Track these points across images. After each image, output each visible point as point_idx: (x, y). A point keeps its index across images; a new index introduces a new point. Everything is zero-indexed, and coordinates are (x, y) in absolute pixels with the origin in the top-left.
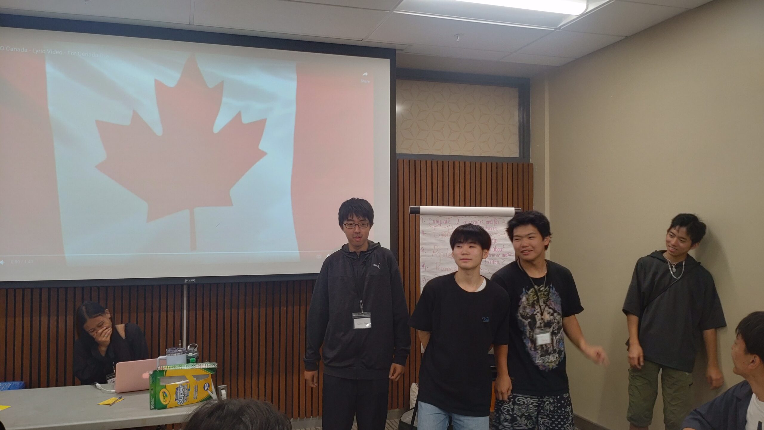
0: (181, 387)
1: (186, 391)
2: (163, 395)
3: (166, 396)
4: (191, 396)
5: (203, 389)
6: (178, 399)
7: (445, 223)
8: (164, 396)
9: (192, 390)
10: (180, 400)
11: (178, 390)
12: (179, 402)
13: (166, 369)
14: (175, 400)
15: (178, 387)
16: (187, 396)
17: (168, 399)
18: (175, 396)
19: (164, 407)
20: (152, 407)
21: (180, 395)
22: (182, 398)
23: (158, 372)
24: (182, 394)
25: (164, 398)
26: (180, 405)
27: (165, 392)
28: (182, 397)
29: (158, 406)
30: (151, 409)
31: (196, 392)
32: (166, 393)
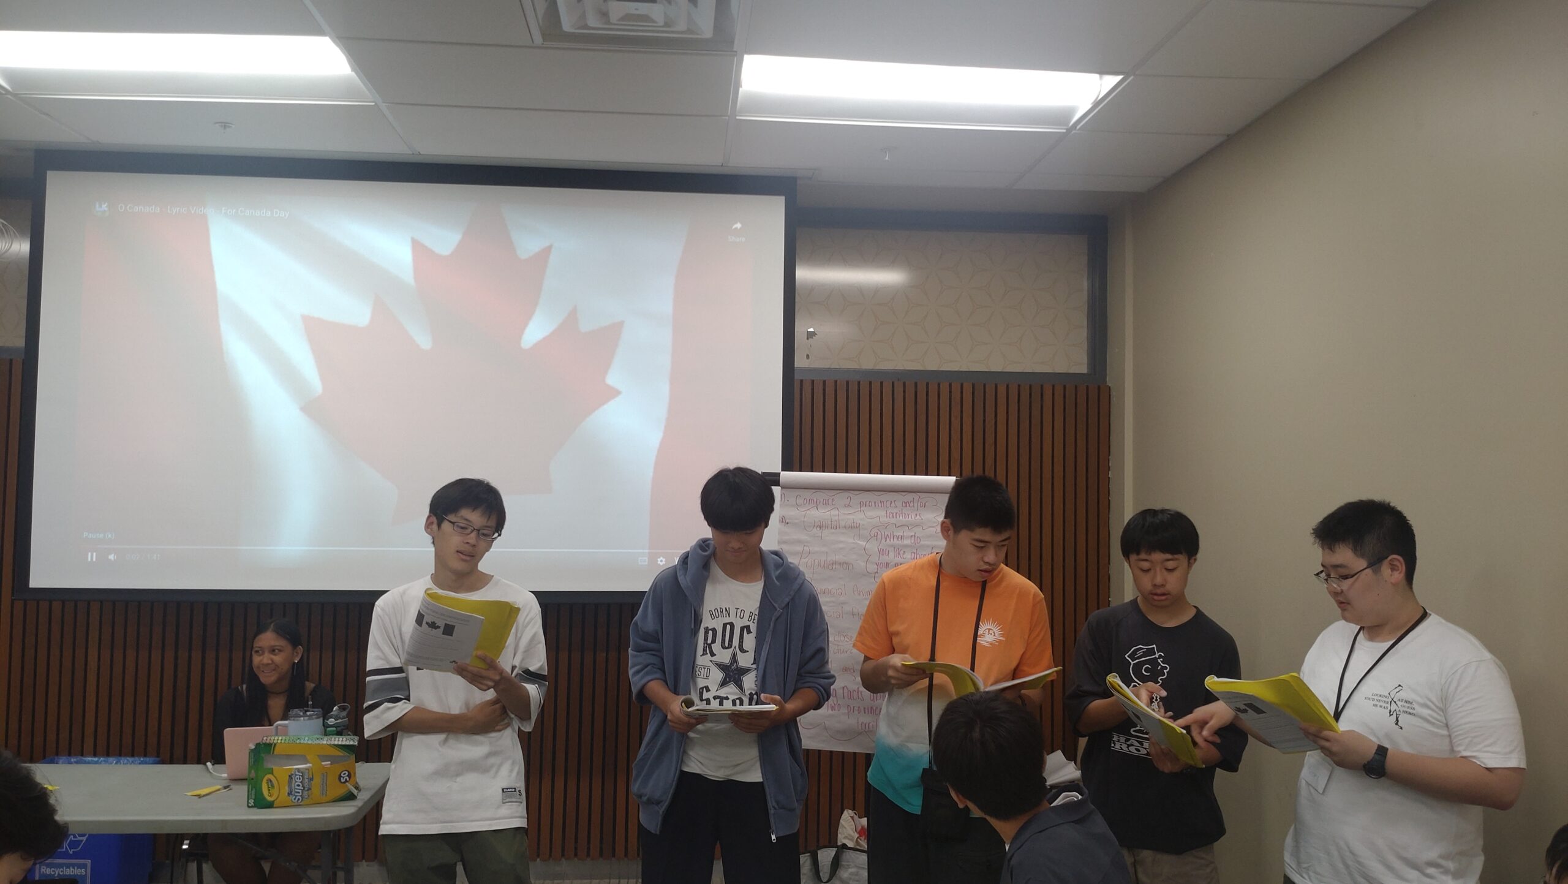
0: (297, 773)
1: (307, 780)
2: (268, 785)
3: (273, 786)
4: (316, 790)
5: (337, 780)
6: (293, 793)
7: (826, 503)
8: (270, 786)
9: (317, 781)
10: (296, 796)
11: (292, 778)
12: (295, 799)
13: (275, 742)
14: (287, 794)
15: (292, 773)
16: (308, 790)
17: (275, 792)
18: (287, 789)
19: (270, 805)
20: (252, 802)
21: (297, 787)
22: (299, 793)
23: (263, 746)
24: (298, 785)
25: (269, 790)
26: (297, 804)
27: (271, 781)
28: (300, 791)
29: (261, 803)
30: (249, 807)
31: (324, 785)
32: (273, 781)
